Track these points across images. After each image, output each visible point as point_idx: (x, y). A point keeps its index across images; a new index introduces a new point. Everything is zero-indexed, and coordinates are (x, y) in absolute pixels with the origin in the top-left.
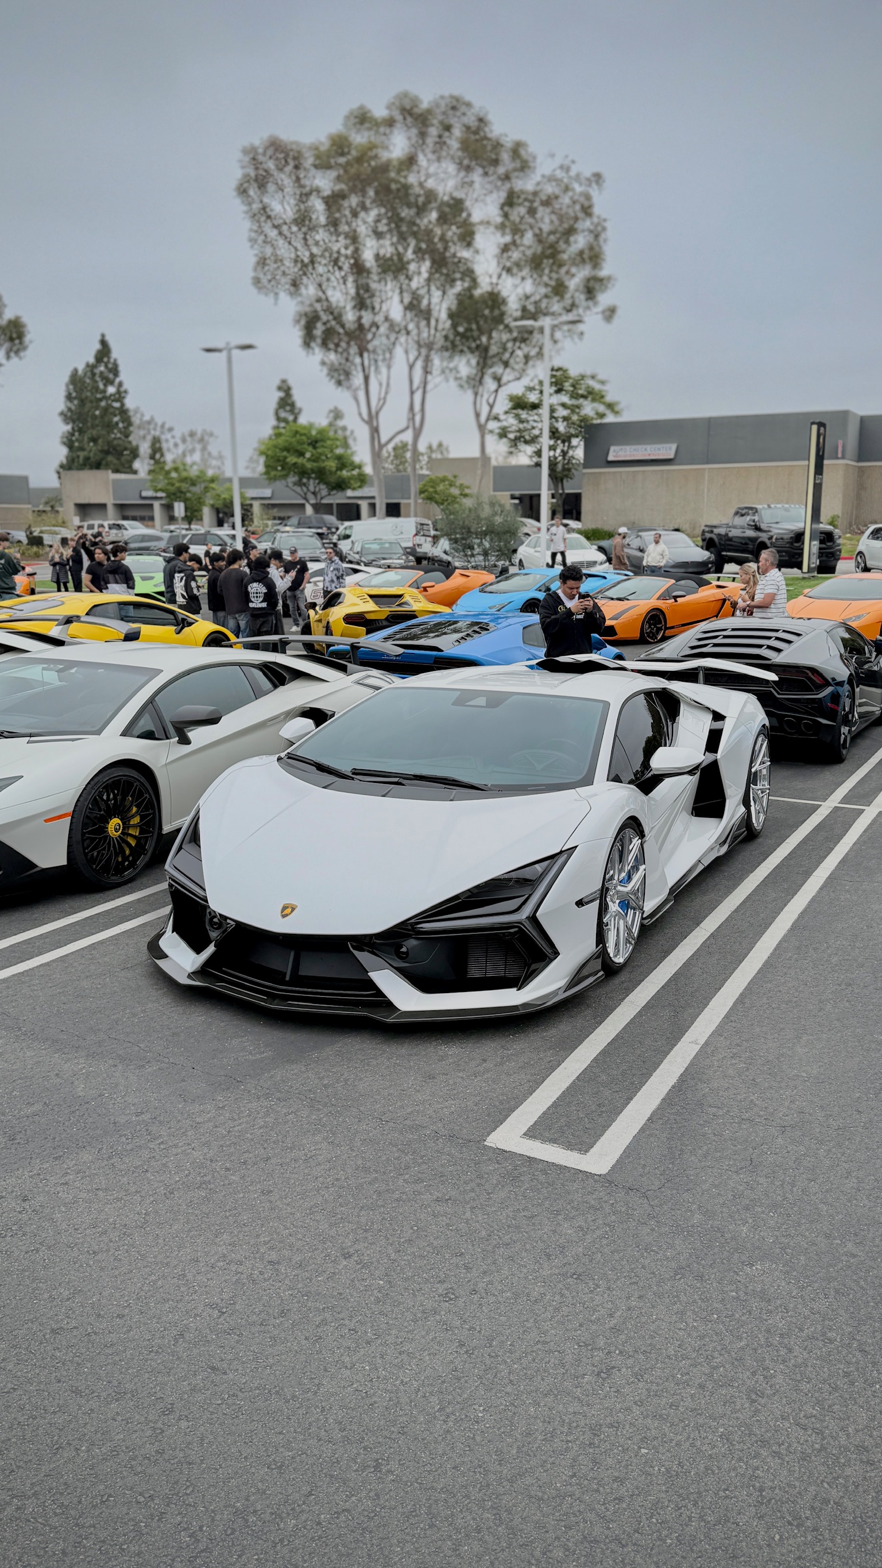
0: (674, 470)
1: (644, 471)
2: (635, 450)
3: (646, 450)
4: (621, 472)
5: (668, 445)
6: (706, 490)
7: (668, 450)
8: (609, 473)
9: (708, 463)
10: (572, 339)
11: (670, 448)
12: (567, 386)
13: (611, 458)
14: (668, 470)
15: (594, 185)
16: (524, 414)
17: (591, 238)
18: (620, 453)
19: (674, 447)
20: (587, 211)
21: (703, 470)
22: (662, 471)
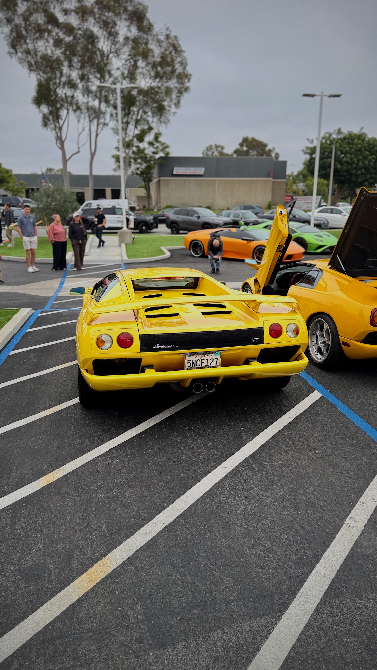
0: (203, 180)
1: (189, 180)
2: (186, 170)
3: (191, 170)
4: (178, 180)
5: (200, 168)
6: (217, 189)
7: (201, 171)
8: (173, 180)
9: (217, 177)
11: (202, 170)
13: (174, 173)
14: (200, 180)
18: (179, 171)
19: (203, 169)
21: (216, 180)
22: (197, 180)
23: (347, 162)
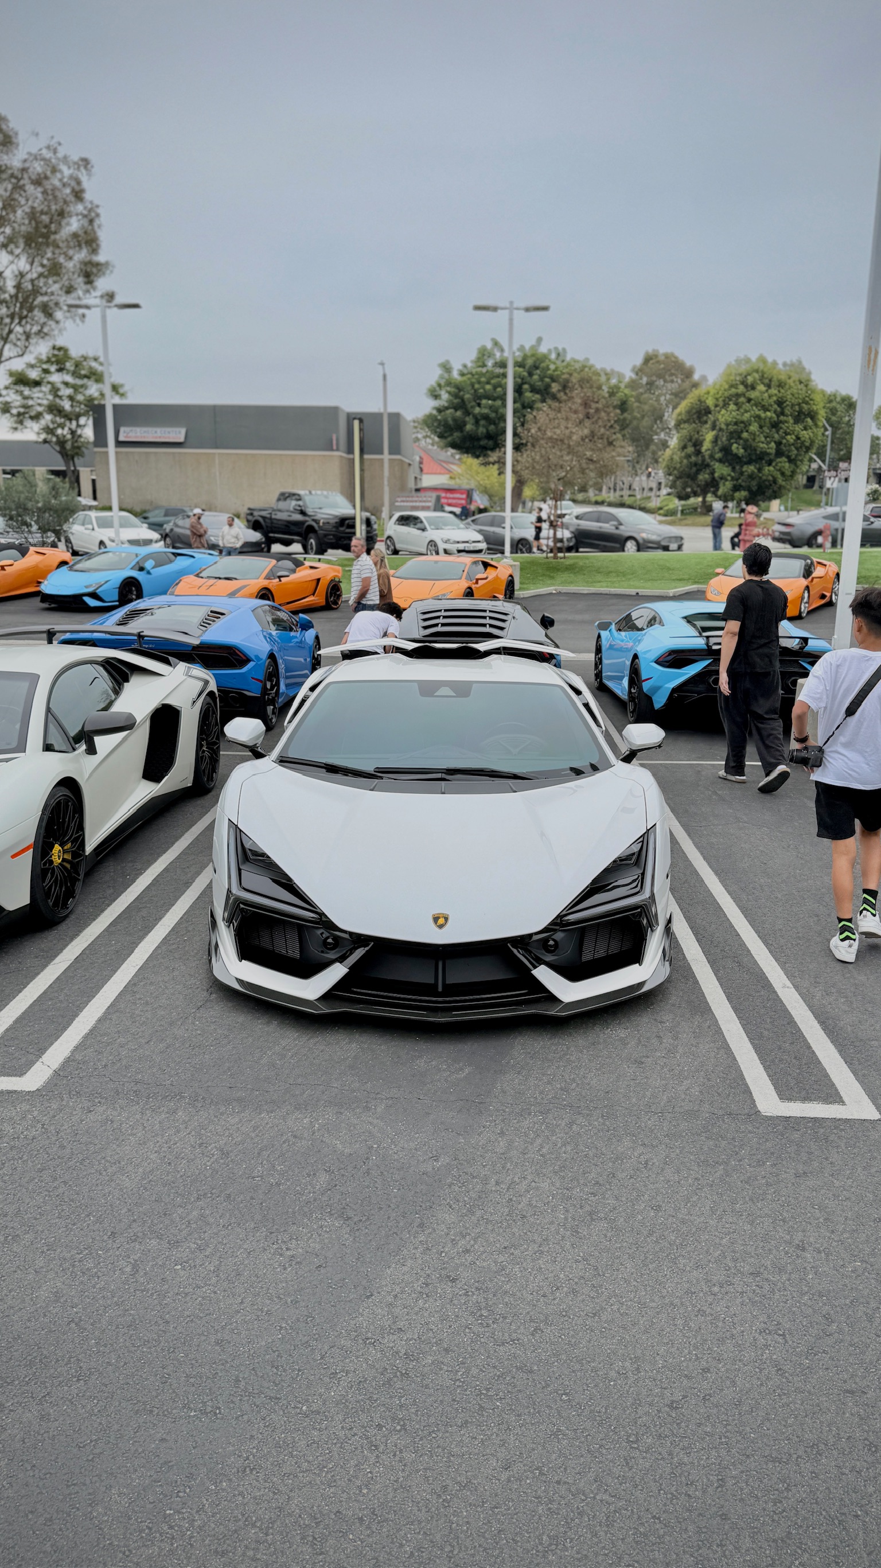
0: (185, 453)
1: (156, 453)
2: (145, 432)
3: (156, 432)
4: (133, 454)
5: (178, 429)
6: (218, 474)
7: (178, 434)
9: (217, 447)
10: (74, 321)
11: (180, 432)
12: (69, 365)
13: (122, 438)
14: (180, 453)
15: (82, 169)
16: (27, 391)
17: (85, 222)
18: (130, 434)
19: (183, 431)
20: (78, 195)
21: (214, 454)
22: (174, 453)
23: (486, 417)
